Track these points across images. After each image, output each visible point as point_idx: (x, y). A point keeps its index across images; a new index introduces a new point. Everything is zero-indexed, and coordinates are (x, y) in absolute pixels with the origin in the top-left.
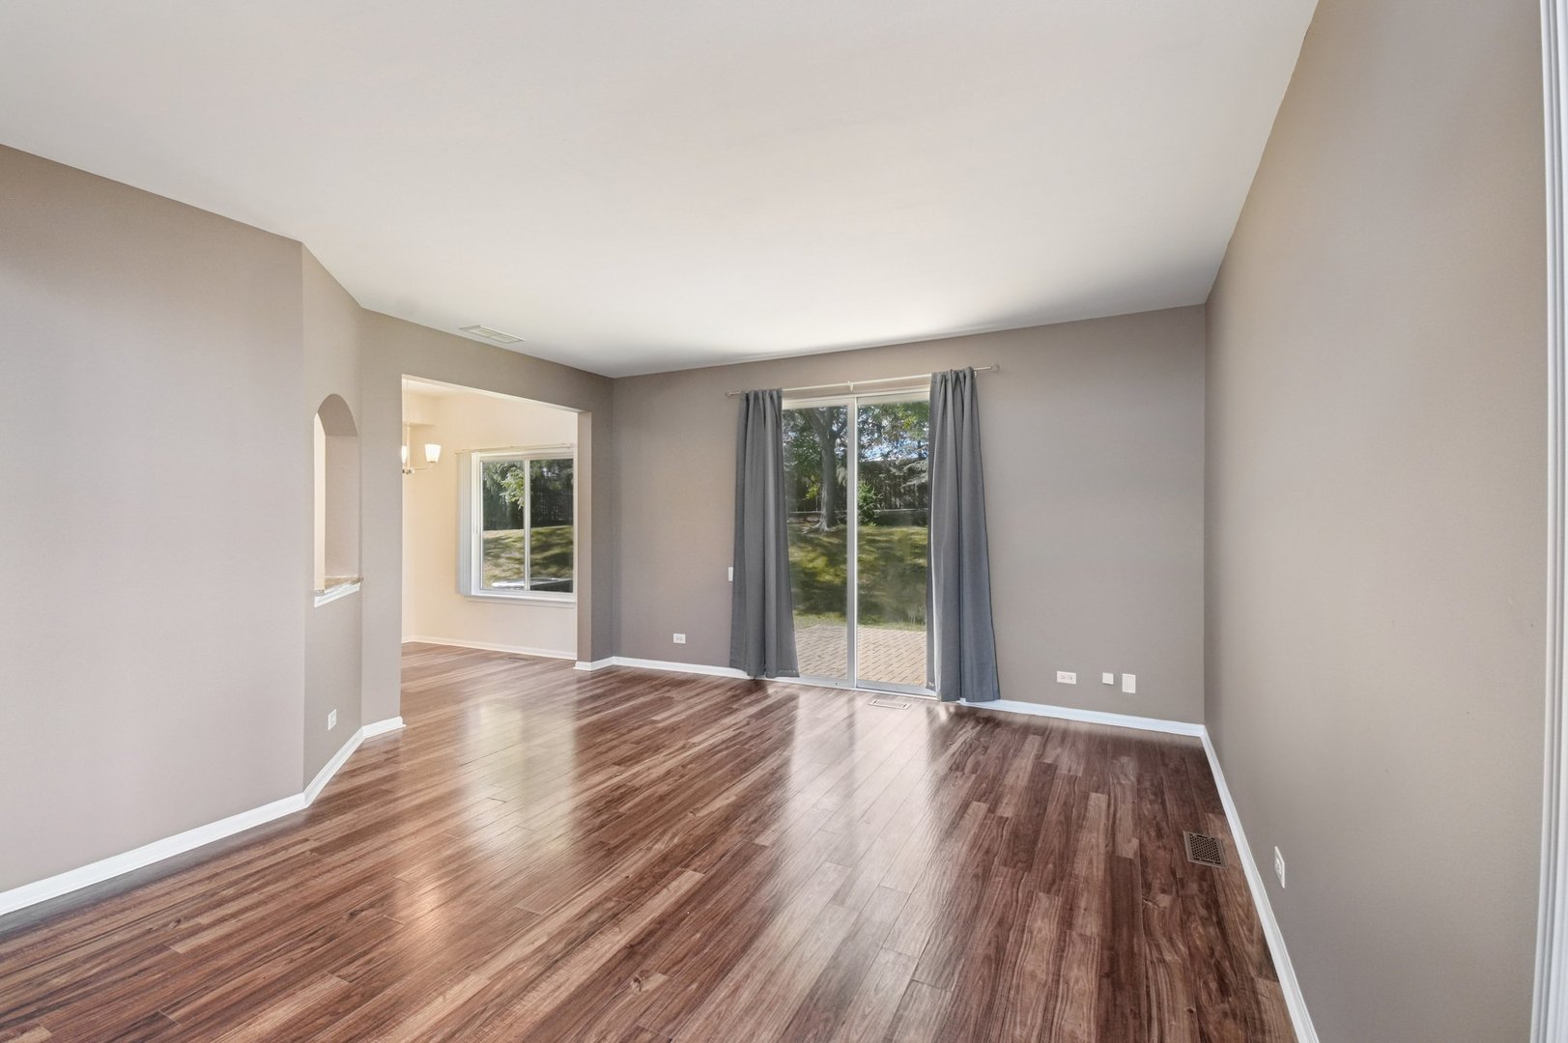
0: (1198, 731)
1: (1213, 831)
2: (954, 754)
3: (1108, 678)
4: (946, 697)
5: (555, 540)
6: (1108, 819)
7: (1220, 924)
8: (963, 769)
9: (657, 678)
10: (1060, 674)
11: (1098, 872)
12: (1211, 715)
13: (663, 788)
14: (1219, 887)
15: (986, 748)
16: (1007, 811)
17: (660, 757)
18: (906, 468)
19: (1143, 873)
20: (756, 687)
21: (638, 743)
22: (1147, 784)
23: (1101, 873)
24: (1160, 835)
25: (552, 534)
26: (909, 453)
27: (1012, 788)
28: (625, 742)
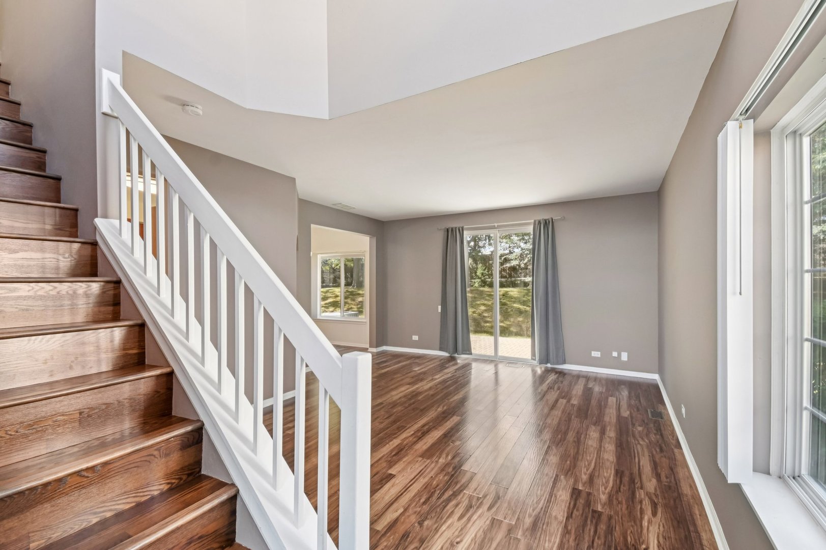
0: (656, 377)
1: (660, 408)
2: (548, 384)
3: (615, 354)
4: (541, 362)
5: (329, 295)
6: (617, 405)
7: (662, 435)
8: (554, 389)
9: (407, 355)
10: (593, 352)
11: (614, 420)
12: (661, 372)
13: (431, 392)
14: (661, 425)
15: (562, 382)
16: (575, 401)
17: (425, 382)
18: (503, 258)
19: (632, 421)
20: (452, 359)
21: (413, 377)
22: (633, 394)
23: (615, 421)
24: (638, 410)
25: (327, 292)
26: (504, 250)
27: (575, 395)
28: (407, 377)
